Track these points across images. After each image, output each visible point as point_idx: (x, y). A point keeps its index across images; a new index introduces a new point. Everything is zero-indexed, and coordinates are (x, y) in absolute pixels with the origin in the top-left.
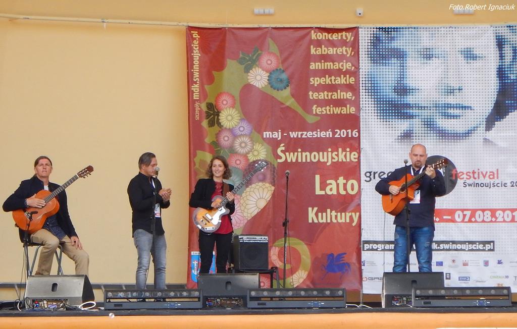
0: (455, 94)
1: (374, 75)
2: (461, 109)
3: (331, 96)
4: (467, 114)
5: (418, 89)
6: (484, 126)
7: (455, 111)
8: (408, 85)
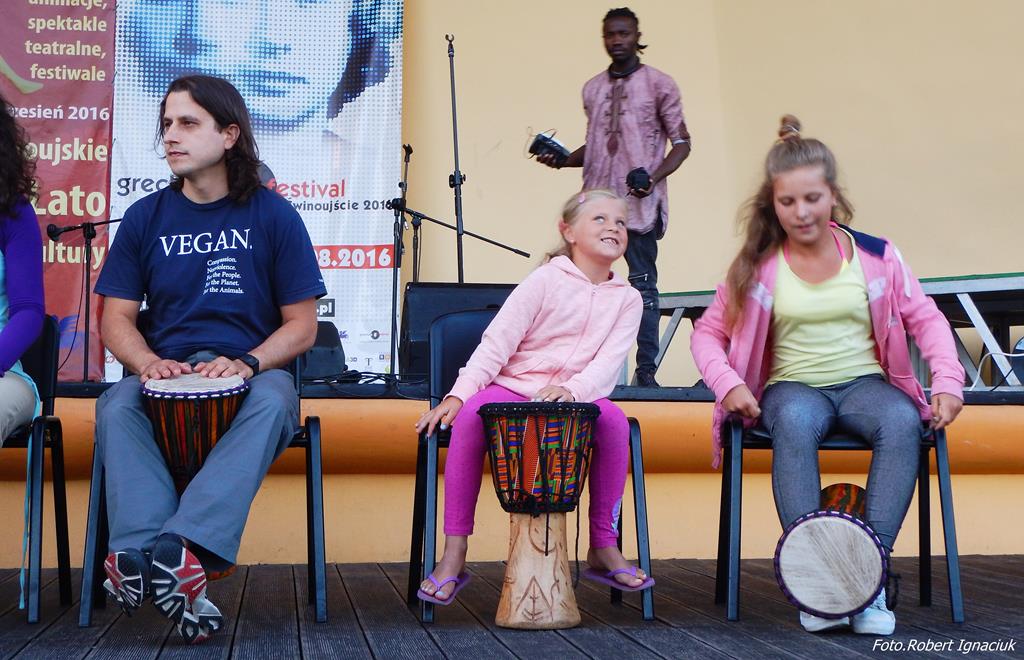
0: (278, 56)
1: (141, 18)
2: (287, 81)
3: (65, 49)
4: (296, 90)
5: (216, 46)
6: (326, 110)
7: (277, 84)
8: (198, 38)
